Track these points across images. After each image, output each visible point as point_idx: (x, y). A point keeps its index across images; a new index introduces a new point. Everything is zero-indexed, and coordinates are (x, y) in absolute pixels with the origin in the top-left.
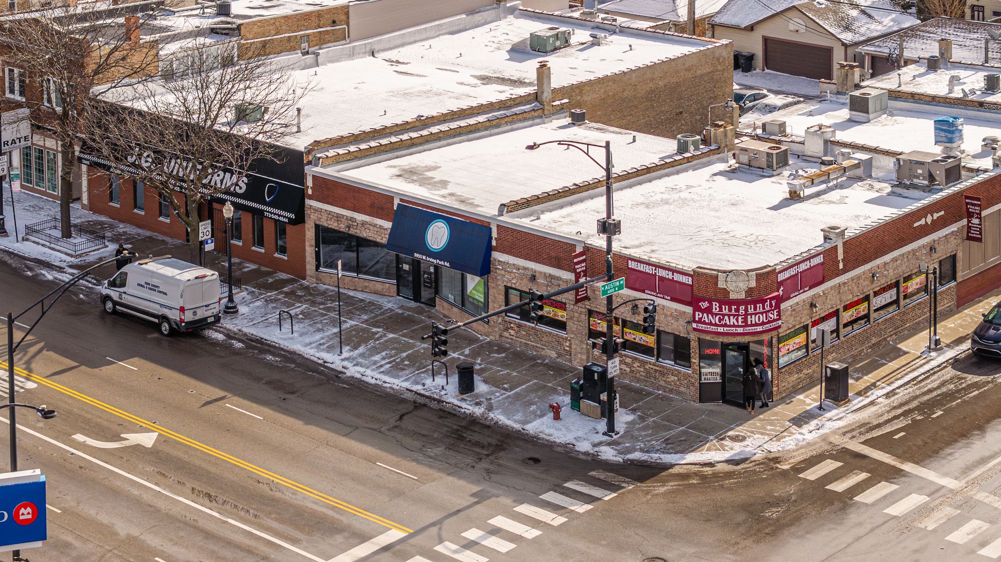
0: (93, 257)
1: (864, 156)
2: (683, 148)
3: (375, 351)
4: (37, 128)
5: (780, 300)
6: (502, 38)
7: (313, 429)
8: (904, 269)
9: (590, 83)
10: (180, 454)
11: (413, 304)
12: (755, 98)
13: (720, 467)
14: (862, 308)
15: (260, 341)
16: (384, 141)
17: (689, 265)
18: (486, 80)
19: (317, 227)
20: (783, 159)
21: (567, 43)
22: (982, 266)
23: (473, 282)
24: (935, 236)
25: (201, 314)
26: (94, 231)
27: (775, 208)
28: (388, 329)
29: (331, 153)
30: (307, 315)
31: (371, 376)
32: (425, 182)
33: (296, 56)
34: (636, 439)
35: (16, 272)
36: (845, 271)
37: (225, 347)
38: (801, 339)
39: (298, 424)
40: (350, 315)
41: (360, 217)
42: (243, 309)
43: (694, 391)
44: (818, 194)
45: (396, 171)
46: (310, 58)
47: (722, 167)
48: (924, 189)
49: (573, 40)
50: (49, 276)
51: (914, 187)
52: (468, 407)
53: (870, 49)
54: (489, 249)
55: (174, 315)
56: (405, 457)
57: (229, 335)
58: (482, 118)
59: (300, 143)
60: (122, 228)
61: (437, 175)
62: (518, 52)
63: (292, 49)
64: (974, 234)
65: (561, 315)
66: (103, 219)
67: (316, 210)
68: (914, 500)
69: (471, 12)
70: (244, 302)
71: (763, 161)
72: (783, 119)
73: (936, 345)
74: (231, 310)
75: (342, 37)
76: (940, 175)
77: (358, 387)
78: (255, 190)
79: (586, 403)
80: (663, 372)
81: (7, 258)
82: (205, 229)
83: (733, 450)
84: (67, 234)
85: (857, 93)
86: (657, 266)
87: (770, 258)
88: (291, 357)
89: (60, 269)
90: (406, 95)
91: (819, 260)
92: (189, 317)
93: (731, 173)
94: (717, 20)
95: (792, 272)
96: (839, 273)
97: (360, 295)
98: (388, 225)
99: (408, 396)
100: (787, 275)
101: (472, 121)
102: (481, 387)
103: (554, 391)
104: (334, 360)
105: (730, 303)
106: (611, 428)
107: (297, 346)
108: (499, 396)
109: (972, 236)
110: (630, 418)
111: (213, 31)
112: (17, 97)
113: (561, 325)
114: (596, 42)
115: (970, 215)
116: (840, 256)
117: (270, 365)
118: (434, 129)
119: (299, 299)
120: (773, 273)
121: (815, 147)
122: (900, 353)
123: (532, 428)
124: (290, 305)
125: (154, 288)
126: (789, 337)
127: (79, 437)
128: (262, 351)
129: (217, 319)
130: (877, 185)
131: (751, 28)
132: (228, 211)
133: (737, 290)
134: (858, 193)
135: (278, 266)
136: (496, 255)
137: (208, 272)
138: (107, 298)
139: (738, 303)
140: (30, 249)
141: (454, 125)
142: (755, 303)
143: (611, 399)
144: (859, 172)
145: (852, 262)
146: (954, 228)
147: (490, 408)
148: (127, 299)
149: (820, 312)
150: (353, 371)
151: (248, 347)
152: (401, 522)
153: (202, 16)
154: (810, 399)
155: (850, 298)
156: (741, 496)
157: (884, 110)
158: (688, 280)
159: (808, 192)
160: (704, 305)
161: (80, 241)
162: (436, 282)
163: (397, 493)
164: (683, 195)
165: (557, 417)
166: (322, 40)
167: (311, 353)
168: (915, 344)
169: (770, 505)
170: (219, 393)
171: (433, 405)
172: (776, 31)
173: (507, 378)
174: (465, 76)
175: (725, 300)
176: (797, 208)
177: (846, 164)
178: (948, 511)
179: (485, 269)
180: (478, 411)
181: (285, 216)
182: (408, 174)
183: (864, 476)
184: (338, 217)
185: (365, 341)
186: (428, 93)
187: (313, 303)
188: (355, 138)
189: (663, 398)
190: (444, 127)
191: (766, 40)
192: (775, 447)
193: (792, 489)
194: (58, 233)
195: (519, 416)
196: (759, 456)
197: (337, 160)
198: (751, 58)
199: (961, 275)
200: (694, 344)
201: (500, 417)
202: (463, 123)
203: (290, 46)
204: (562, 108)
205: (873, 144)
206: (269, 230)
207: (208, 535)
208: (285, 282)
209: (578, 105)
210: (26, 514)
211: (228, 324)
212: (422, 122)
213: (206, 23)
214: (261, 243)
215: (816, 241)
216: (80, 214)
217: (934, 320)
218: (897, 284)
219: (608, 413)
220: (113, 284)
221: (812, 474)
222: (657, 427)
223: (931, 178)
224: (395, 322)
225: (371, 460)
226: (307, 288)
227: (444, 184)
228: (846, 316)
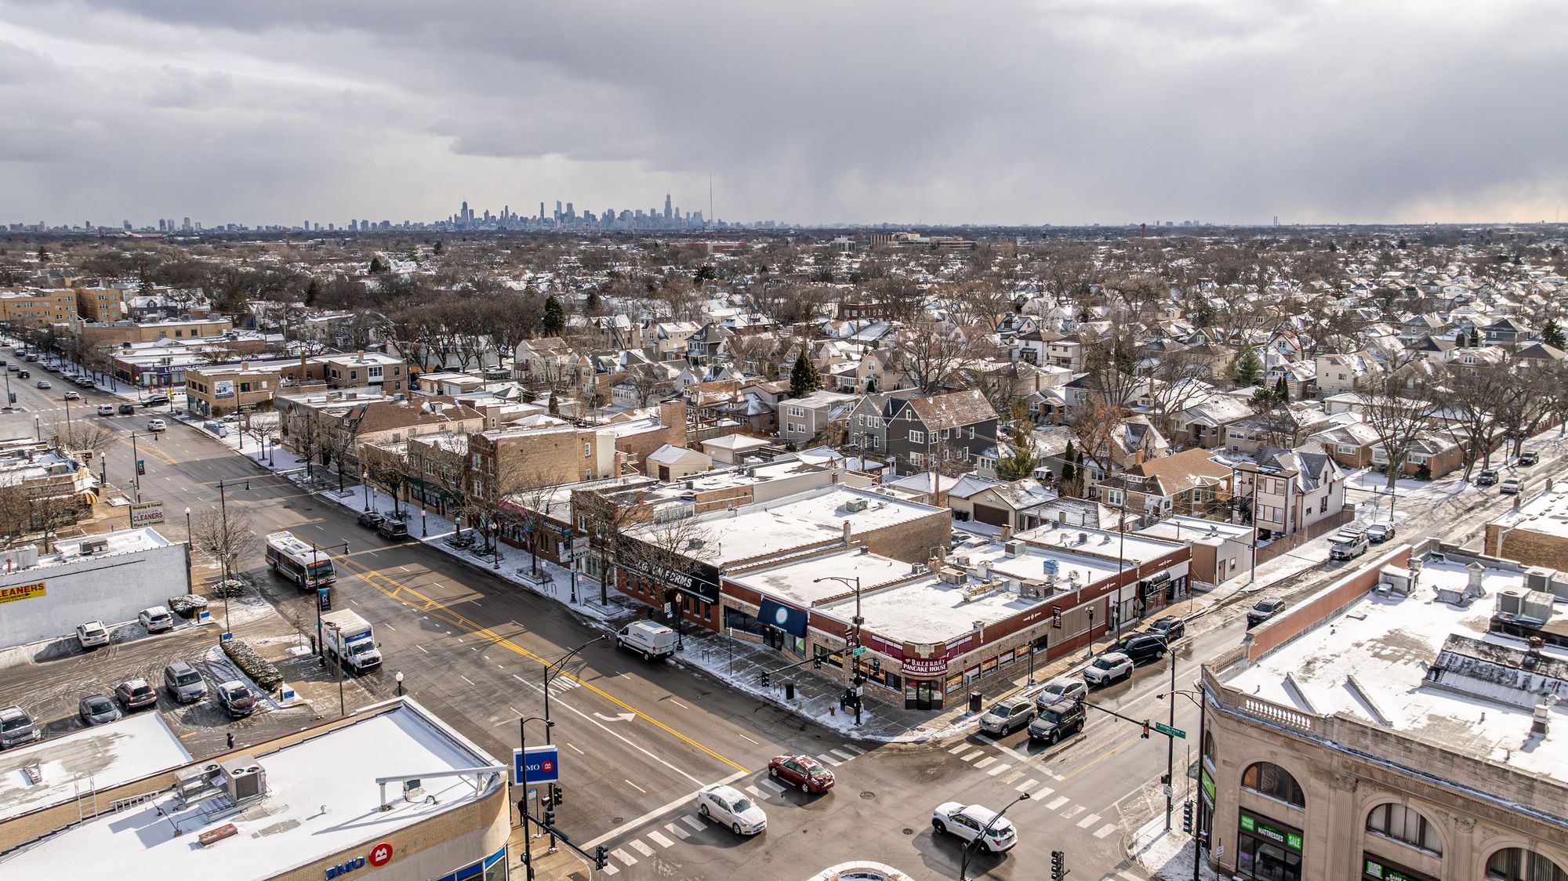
0: (616, 617)
1: (1004, 579)
2: (914, 571)
3: (748, 673)
4: (592, 546)
5: (946, 660)
6: (833, 503)
7: (713, 716)
8: (1018, 642)
9: (872, 532)
10: (645, 726)
11: (771, 649)
12: (964, 538)
13: (911, 745)
14: (994, 663)
15: (692, 666)
16: (761, 563)
17: (901, 639)
18: (821, 527)
19: (725, 607)
20: (964, 580)
21: (865, 507)
22: (1062, 640)
23: (799, 640)
24: (1035, 625)
25: (664, 651)
26: (618, 601)
27: (955, 607)
28: (757, 662)
29: (733, 569)
30: (717, 653)
31: (745, 687)
32: (780, 586)
33: (725, 511)
34: (870, 728)
35: (578, 623)
36: (984, 644)
37: (675, 668)
38: (959, 678)
39: (705, 712)
40: (738, 653)
41: (745, 603)
42: (686, 648)
43: (903, 704)
44: (979, 600)
45: (765, 579)
46: (733, 512)
47: (933, 582)
48: (1033, 599)
49: (869, 505)
50: (594, 625)
51: (1029, 597)
52: (790, 707)
53: (1029, 512)
54: (806, 624)
55: (650, 651)
56: (753, 732)
57: (678, 662)
58: (813, 551)
59: (717, 563)
60: (633, 600)
61: (786, 582)
62: (840, 511)
63: (724, 508)
64: (1057, 624)
65: (840, 660)
66: (624, 595)
67: (726, 599)
68: (1004, 767)
69: (819, 488)
70: (687, 644)
71: (954, 580)
72: (969, 556)
73: (1032, 683)
74: (680, 648)
75: (750, 501)
76: (1042, 593)
77: (737, 692)
78: (695, 586)
79: (848, 707)
80: (889, 693)
81: (574, 615)
82: (667, 607)
83: (917, 735)
84: (605, 603)
85: (1009, 543)
86: (886, 639)
87: (944, 637)
88: (707, 675)
89: (600, 622)
90: (779, 535)
91: (970, 638)
92: (657, 652)
93: (937, 586)
94: (951, 493)
95: (954, 645)
96: (980, 645)
97: (745, 643)
98: (758, 608)
99: (762, 699)
100: (952, 646)
101: (808, 552)
102: (797, 695)
103: (834, 699)
104: (727, 678)
105: (921, 660)
106: (858, 721)
107: (710, 670)
108: (806, 701)
109: (1055, 626)
110: (869, 716)
111: (682, 498)
112: (584, 530)
113: (840, 665)
114: (881, 507)
115: (1055, 615)
116: (982, 636)
117: (695, 679)
118: (788, 556)
119: (714, 643)
120: (944, 645)
121: (982, 573)
122: (1013, 686)
123: (819, 719)
124: (709, 647)
125: (641, 636)
126: (952, 678)
127: (597, 714)
128: (693, 671)
129: (672, 653)
130: (1011, 596)
131: (967, 498)
132: (679, 598)
133: (925, 654)
134: (1001, 599)
135: (707, 625)
136: (809, 627)
137: (667, 629)
138: (620, 640)
139: (925, 660)
140: (587, 610)
141: (798, 554)
142: (933, 660)
143: (859, 707)
144: (1003, 588)
145: (987, 640)
146: (1046, 621)
147: (800, 708)
148: (628, 641)
149: (969, 665)
150: (736, 684)
151: (686, 668)
152: (746, 768)
153: (679, 489)
154: (961, 710)
155: (986, 658)
156: (917, 761)
157: (1023, 552)
158: (901, 648)
159: (973, 598)
160: (908, 661)
161: (610, 607)
162: (782, 637)
163: (747, 752)
164: (910, 598)
165: (833, 714)
166: (739, 503)
167: (716, 673)
168: (1021, 682)
169: (931, 766)
170: (668, 693)
171: (773, 704)
172: (980, 501)
173: (811, 692)
174: (811, 525)
175: (918, 659)
176: (967, 606)
177: (995, 584)
178: (1020, 774)
179: (804, 634)
180: (794, 709)
181: (709, 600)
182: (772, 581)
183: (981, 753)
184: (735, 602)
185: (743, 668)
186: (789, 534)
187: (721, 646)
188: (746, 561)
189: (888, 706)
190: (793, 555)
191: (976, 506)
192: (939, 735)
193: (943, 759)
194: (600, 603)
195: (814, 713)
196: (931, 740)
197: (736, 572)
198: (967, 514)
199: (1050, 645)
200: (903, 680)
201: (804, 712)
202: (803, 553)
203: (722, 506)
204: (857, 545)
205: (1012, 573)
206: (702, 608)
207: (652, 769)
208: (709, 634)
209: (866, 544)
210: (548, 766)
211: (679, 656)
212: (781, 553)
213: (678, 493)
214: (698, 613)
215: (968, 628)
216: (612, 592)
217: (1031, 670)
218: (1013, 650)
219: (857, 714)
220: (622, 633)
221: (955, 751)
222: (883, 722)
223: (1038, 594)
224: (760, 658)
225: (737, 733)
226: (719, 638)
227: (789, 587)
228: (985, 667)
